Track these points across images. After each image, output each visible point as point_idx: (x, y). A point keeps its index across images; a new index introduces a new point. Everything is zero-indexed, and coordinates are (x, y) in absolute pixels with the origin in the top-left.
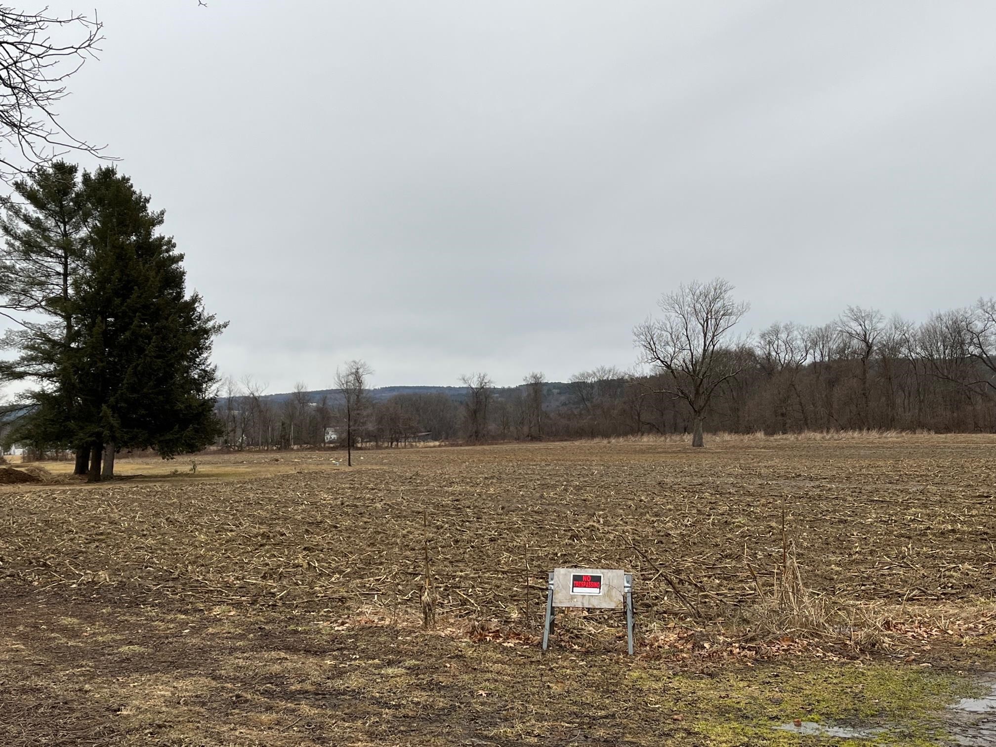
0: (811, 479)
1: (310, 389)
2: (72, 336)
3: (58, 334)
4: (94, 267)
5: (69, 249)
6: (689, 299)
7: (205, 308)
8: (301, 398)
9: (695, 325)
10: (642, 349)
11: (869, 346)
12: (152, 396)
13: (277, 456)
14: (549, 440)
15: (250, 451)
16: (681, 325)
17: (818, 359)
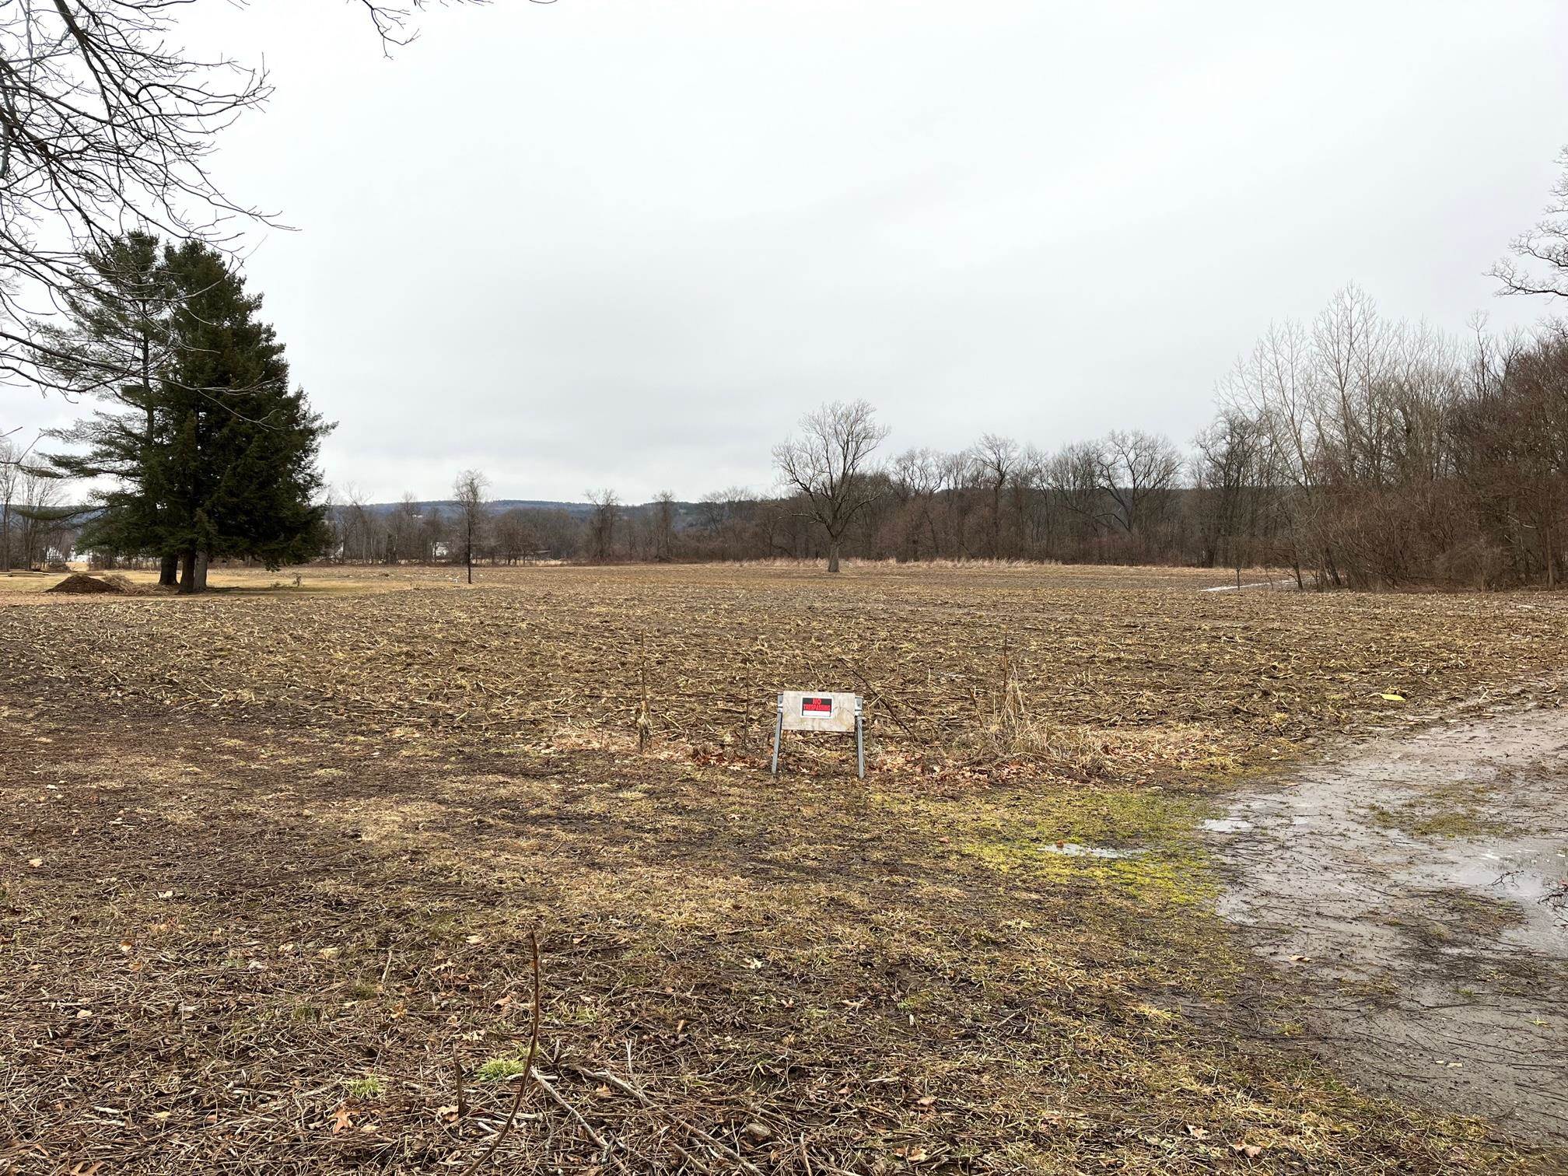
0: (959, 606)
1: (422, 498)
2: (153, 429)
3: (138, 428)
4: (181, 354)
5: (150, 332)
6: (830, 420)
7: (312, 405)
8: (410, 508)
9: (836, 448)
10: (781, 470)
11: (1002, 475)
12: (255, 501)
13: (386, 570)
14: (678, 563)
15: (352, 565)
16: (821, 447)
17: (952, 486)
